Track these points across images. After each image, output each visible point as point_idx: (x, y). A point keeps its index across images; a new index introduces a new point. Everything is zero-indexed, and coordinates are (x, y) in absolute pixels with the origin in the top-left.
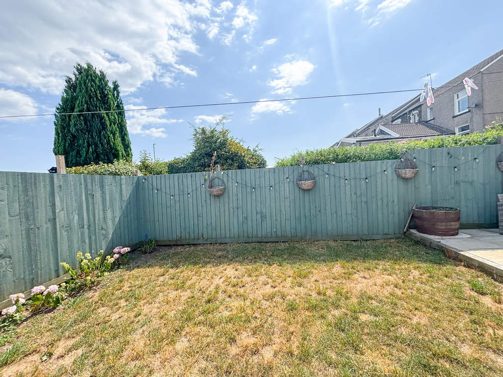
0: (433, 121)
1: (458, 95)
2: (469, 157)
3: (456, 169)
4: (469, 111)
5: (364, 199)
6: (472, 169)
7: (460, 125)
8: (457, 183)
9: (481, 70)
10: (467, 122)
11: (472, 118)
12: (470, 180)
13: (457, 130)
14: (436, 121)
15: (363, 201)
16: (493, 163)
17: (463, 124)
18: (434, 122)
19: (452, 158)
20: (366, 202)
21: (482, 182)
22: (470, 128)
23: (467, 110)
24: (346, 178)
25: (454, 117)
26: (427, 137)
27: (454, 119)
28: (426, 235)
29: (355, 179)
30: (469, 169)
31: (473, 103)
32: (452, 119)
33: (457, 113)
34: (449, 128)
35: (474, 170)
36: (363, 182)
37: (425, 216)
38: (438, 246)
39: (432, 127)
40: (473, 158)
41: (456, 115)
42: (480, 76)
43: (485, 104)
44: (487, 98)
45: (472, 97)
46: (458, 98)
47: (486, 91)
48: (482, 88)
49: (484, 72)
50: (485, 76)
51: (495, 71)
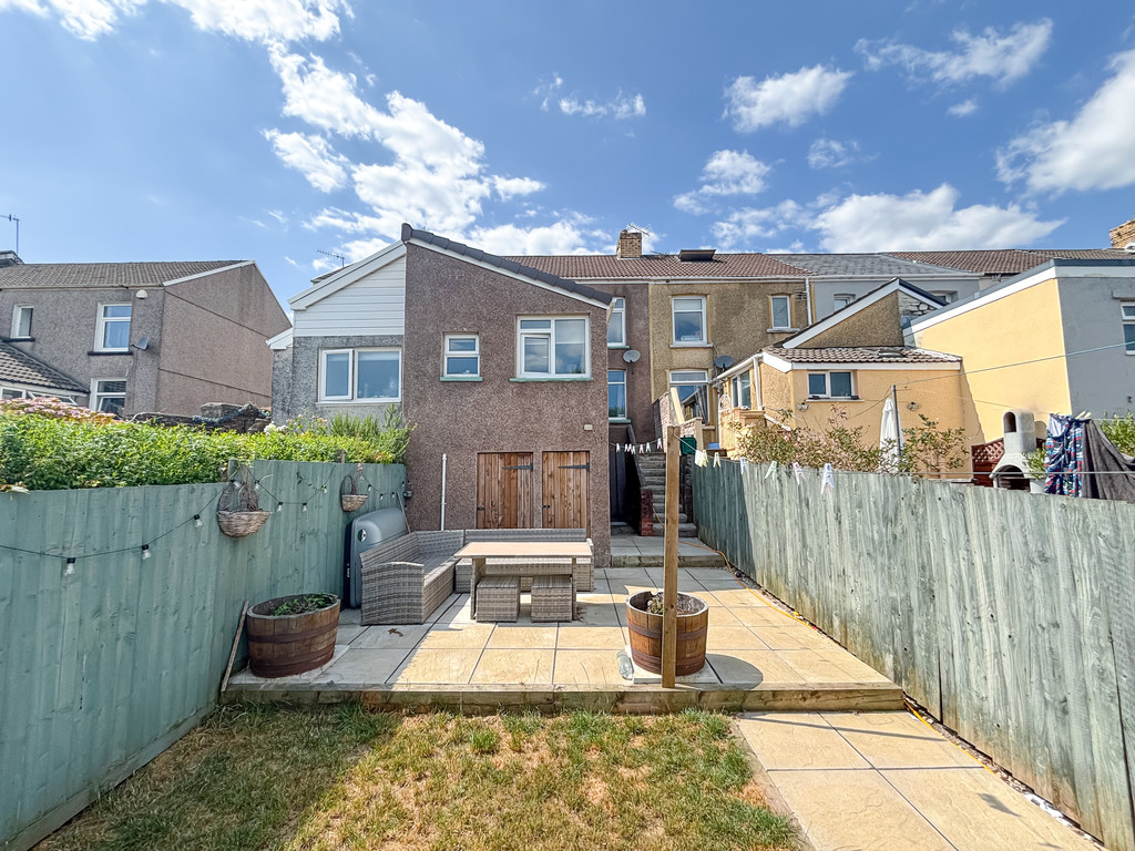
0: (30, 344)
1: (106, 308)
3: (305, 508)
4: (130, 353)
5: (124, 626)
6: (319, 507)
7: (104, 377)
8: (302, 537)
9: (165, 284)
10: (121, 375)
11: (133, 370)
12: (316, 529)
13: (94, 387)
14: (38, 347)
15: (122, 635)
16: (336, 495)
17: (111, 376)
18: (33, 348)
19: (302, 485)
20: (131, 638)
21: (327, 531)
22: (128, 388)
23: (126, 350)
24: (67, 555)
25: (92, 354)
26: (16, 385)
27: (93, 358)
28: (289, 678)
29: (102, 553)
30: (316, 507)
31: (142, 340)
32: (84, 356)
33: (99, 347)
34: (74, 376)
36: (131, 560)
37: (295, 628)
38: (340, 694)
39: (29, 361)
41: (96, 350)
42: (160, 294)
43: (164, 350)
44: (167, 340)
45: (140, 327)
46: (105, 316)
47: (168, 327)
48: (161, 318)
49: (169, 290)
50: (169, 298)
51: (184, 297)
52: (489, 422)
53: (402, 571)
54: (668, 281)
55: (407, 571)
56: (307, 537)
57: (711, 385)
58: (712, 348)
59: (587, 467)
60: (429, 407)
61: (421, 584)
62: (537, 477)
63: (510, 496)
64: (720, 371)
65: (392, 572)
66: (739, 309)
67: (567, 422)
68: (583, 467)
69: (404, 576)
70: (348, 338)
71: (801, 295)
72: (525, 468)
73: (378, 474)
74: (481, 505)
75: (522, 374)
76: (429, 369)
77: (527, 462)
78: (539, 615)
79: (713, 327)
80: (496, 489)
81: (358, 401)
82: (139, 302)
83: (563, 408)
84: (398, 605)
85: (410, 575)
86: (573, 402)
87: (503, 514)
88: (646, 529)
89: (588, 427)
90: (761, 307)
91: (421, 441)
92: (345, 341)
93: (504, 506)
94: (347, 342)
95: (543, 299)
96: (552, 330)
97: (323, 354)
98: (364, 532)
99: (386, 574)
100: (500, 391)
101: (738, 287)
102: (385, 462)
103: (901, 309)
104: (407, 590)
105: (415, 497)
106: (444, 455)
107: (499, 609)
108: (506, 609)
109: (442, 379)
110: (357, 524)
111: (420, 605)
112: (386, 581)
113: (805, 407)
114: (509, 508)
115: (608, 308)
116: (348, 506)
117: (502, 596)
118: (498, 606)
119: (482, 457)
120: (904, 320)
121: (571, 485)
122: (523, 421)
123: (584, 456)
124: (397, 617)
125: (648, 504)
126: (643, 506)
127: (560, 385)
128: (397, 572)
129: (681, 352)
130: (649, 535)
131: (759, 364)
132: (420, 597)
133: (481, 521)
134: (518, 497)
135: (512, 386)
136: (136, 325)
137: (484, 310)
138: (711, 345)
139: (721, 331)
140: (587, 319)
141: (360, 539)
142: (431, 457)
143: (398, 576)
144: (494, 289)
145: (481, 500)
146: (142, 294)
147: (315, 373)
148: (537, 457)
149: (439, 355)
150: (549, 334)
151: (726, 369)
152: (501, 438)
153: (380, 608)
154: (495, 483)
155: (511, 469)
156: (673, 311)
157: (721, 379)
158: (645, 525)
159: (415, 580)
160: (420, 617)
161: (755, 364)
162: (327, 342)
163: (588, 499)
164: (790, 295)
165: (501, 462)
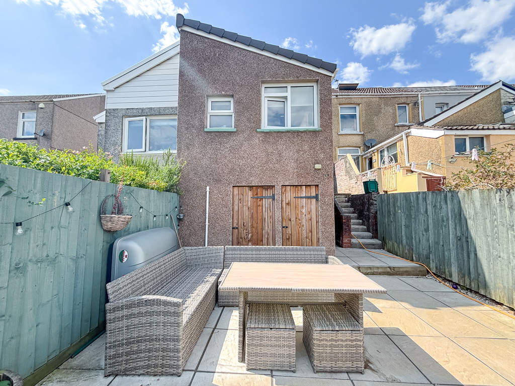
1: (23, 114)
2: (56, 199)
3: (20, 230)
4: (36, 139)
6: (59, 227)
8: (18, 269)
9: (54, 100)
12: (52, 255)
16: (94, 215)
19: (12, 199)
21: (75, 255)
23: (33, 137)
25: (16, 139)
30: (52, 228)
31: (41, 131)
33: (19, 135)
35: (62, 229)
40: (62, 203)
41: (18, 137)
42: (51, 106)
43: (54, 137)
44: (56, 131)
45: (41, 124)
46: (23, 118)
47: (56, 124)
48: (52, 119)
49: (57, 104)
50: (56, 108)
51: (66, 108)
52: (242, 162)
53: (155, 308)
54: (337, 96)
55: (162, 308)
56: (30, 267)
57: (362, 156)
58: (363, 135)
59: (316, 197)
60: (196, 151)
61: (178, 325)
62: (277, 205)
63: (257, 219)
64: (369, 148)
65: (144, 309)
66: (378, 112)
67: (300, 163)
68: (313, 197)
69: (158, 314)
70: (143, 109)
71: (416, 104)
72: (270, 197)
73: (152, 198)
74: (235, 225)
75: (265, 126)
76: (197, 123)
77: (269, 193)
78: (324, 363)
79: (363, 123)
80: (246, 213)
81: (148, 152)
82: (40, 110)
83: (298, 151)
84: (150, 351)
85: (166, 314)
86: (306, 147)
87: (252, 232)
88: (346, 243)
89: (318, 166)
90: (391, 111)
91: (190, 177)
92: (140, 111)
93: (252, 226)
94: (142, 112)
95: (282, 69)
96: (288, 94)
97: (126, 121)
98: (126, 253)
99: (136, 310)
100: (249, 139)
101: (377, 100)
102: (158, 189)
103: (502, 101)
104: (160, 331)
105: (186, 218)
106: (208, 188)
107: (274, 355)
108: (283, 356)
109: (206, 130)
110: (119, 244)
111: (178, 351)
112: (136, 321)
113: (454, 160)
114: (257, 228)
115: (333, 75)
116: (109, 225)
117: (278, 339)
118: (273, 350)
119: (236, 189)
120: (504, 108)
121: (304, 211)
122: (267, 162)
123: (313, 189)
124: (149, 366)
125: (348, 226)
126: (344, 227)
127: (296, 134)
128: (149, 308)
129: (344, 137)
130: (349, 247)
131: (407, 137)
132: (178, 340)
133: (235, 237)
134: (263, 220)
135: (258, 135)
136: (39, 123)
137: (238, 78)
138: (362, 133)
139: (368, 125)
140: (315, 85)
141: (121, 259)
142: (198, 188)
143: (151, 314)
144: (245, 63)
145: (236, 221)
146: (41, 105)
147: (120, 133)
148: (278, 190)
149: (203, 112)
150: (286, 98)
151: (374, 146)
152: (251, 175)
153: (128, 354)
154: (245, 209)
155: (258, 198)
156: (340, 114)
157: (372, 151)
158: (345, 240)
159: (172, 319)
160: (178, 367)
161: (404, 137)
162: (129, 113)
163: (317, 222)
164: (408, 104)
165: (250, 193)
